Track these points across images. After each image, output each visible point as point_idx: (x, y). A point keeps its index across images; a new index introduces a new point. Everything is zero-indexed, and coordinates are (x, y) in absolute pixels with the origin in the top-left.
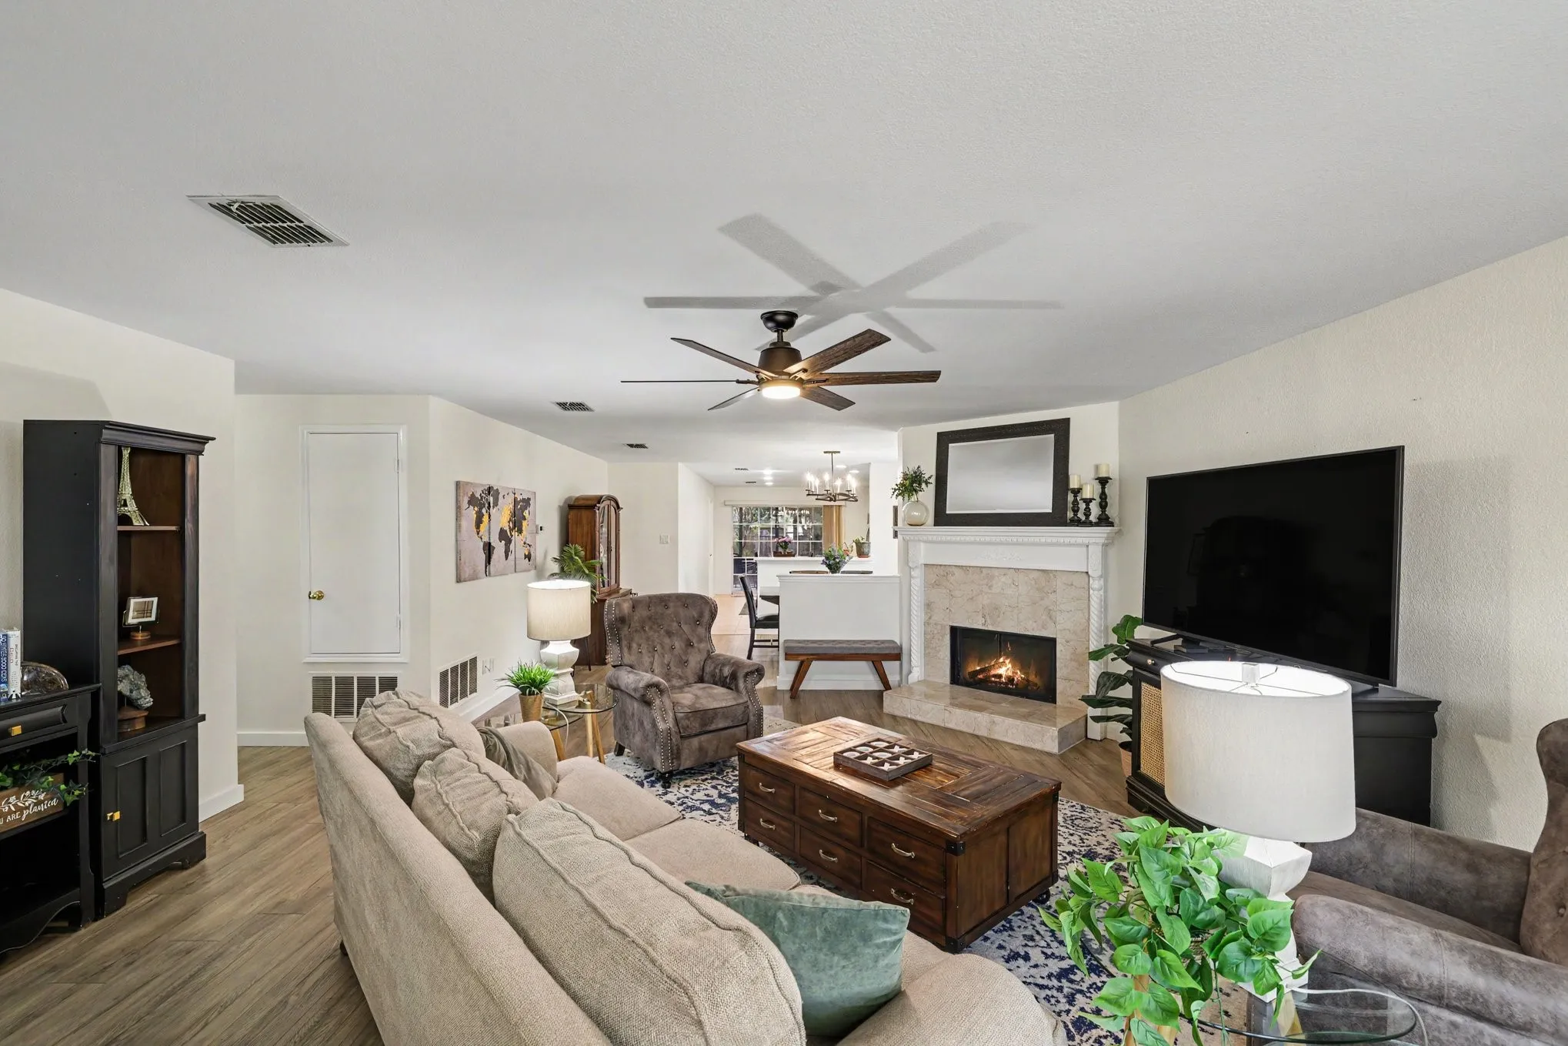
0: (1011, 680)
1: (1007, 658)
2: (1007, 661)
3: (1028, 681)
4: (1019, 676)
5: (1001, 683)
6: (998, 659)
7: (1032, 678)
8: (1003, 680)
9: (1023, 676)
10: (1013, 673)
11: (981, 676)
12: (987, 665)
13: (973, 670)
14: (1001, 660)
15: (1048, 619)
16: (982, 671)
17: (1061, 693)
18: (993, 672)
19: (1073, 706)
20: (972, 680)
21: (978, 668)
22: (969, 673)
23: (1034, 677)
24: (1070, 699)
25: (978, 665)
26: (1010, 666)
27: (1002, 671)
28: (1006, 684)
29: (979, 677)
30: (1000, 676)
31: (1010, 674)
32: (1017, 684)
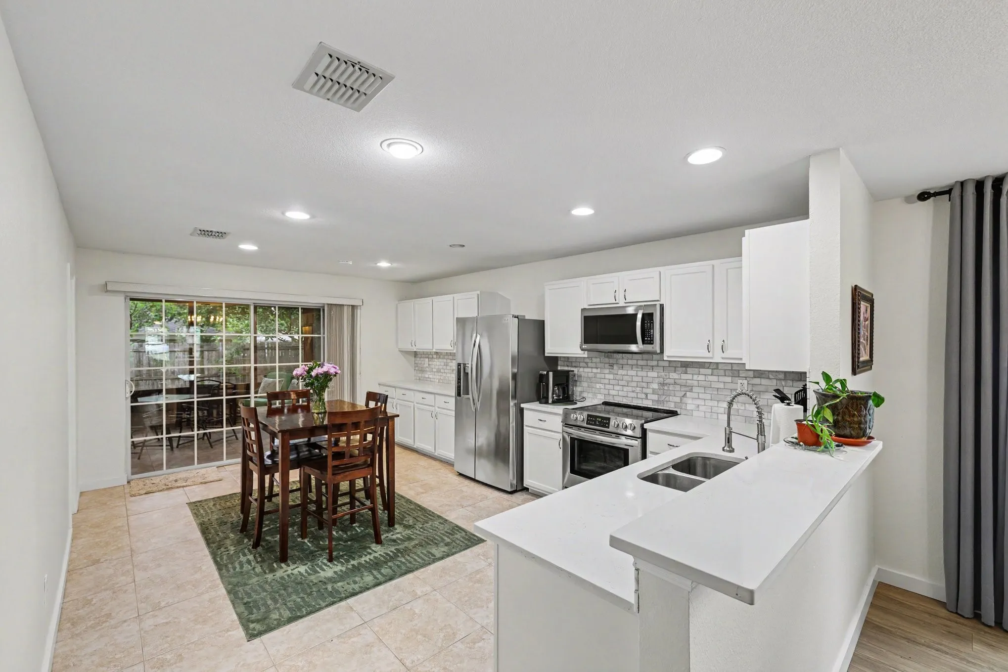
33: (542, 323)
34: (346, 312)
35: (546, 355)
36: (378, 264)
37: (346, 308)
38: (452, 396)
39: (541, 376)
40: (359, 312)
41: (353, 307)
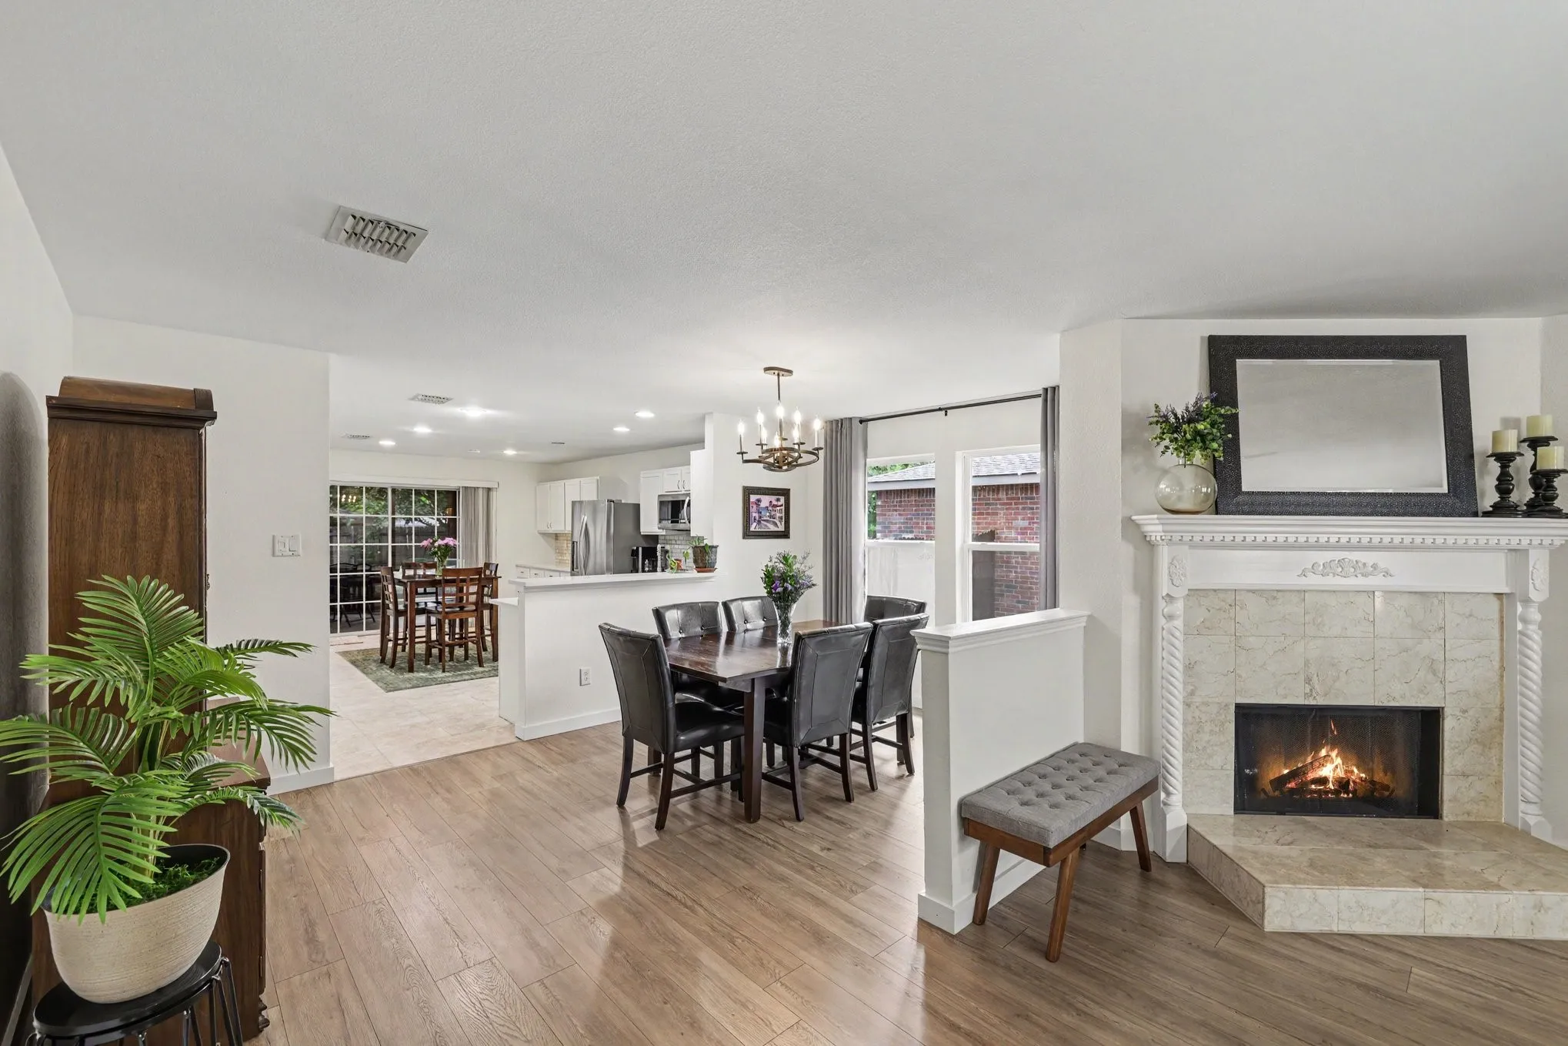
0: (1343, 785)
1: (1332, 749)
2: (1334, 754)
3: (1373, 782)
4: (1357, 774)
5: (1327, 792)
6: (1317, 751)
7: (1379, 777)
8: (1331, 786)
9: (1363, 775)
10: (1346, 772)
11: (1292, 785)
12: (1300, 765)
13: (1277, 776)
14: (1323, 752)
15: (1430, 676)
16: (1293, 775)
17: (1454, 799)
18: (1311, 776)
19: (1472, 819)
20: (1277, 793)
21: (1286, 772)
22: (1271, 782)
23: (1382, 775)
24: (1468, 807)
25: (1286, 766)
26: (1339, 761)
27: (1327, 771)
28: (1336, 792)
29: (1289, 786)
30: (1323, 781)
31: (1341, 774)
32: (1355, 792)
33: (638, 506)
34: (481, 496)
35: (642, 534)
36: (505, 452)
37: (481, 491)
38: (567, 572)
39: (633, 550)
40: (493, 494)
41: (489, 490)
